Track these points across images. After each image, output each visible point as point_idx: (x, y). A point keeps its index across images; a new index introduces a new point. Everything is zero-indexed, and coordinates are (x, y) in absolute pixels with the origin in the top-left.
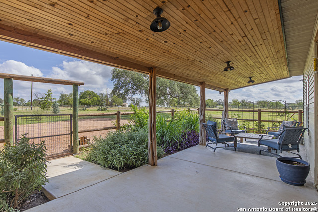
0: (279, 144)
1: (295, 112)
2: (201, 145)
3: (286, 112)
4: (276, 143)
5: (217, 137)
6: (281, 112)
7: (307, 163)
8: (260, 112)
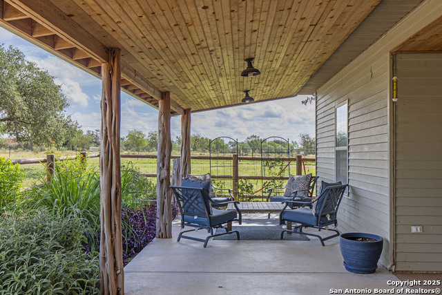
0: (317, 215)
1: (290, 160)
2: (161, 237)
3: (279, 160)
4: (311, 215)
5: (209, 213)
6: (271, 160)
7: (378, 237)
8: (236, 159)
